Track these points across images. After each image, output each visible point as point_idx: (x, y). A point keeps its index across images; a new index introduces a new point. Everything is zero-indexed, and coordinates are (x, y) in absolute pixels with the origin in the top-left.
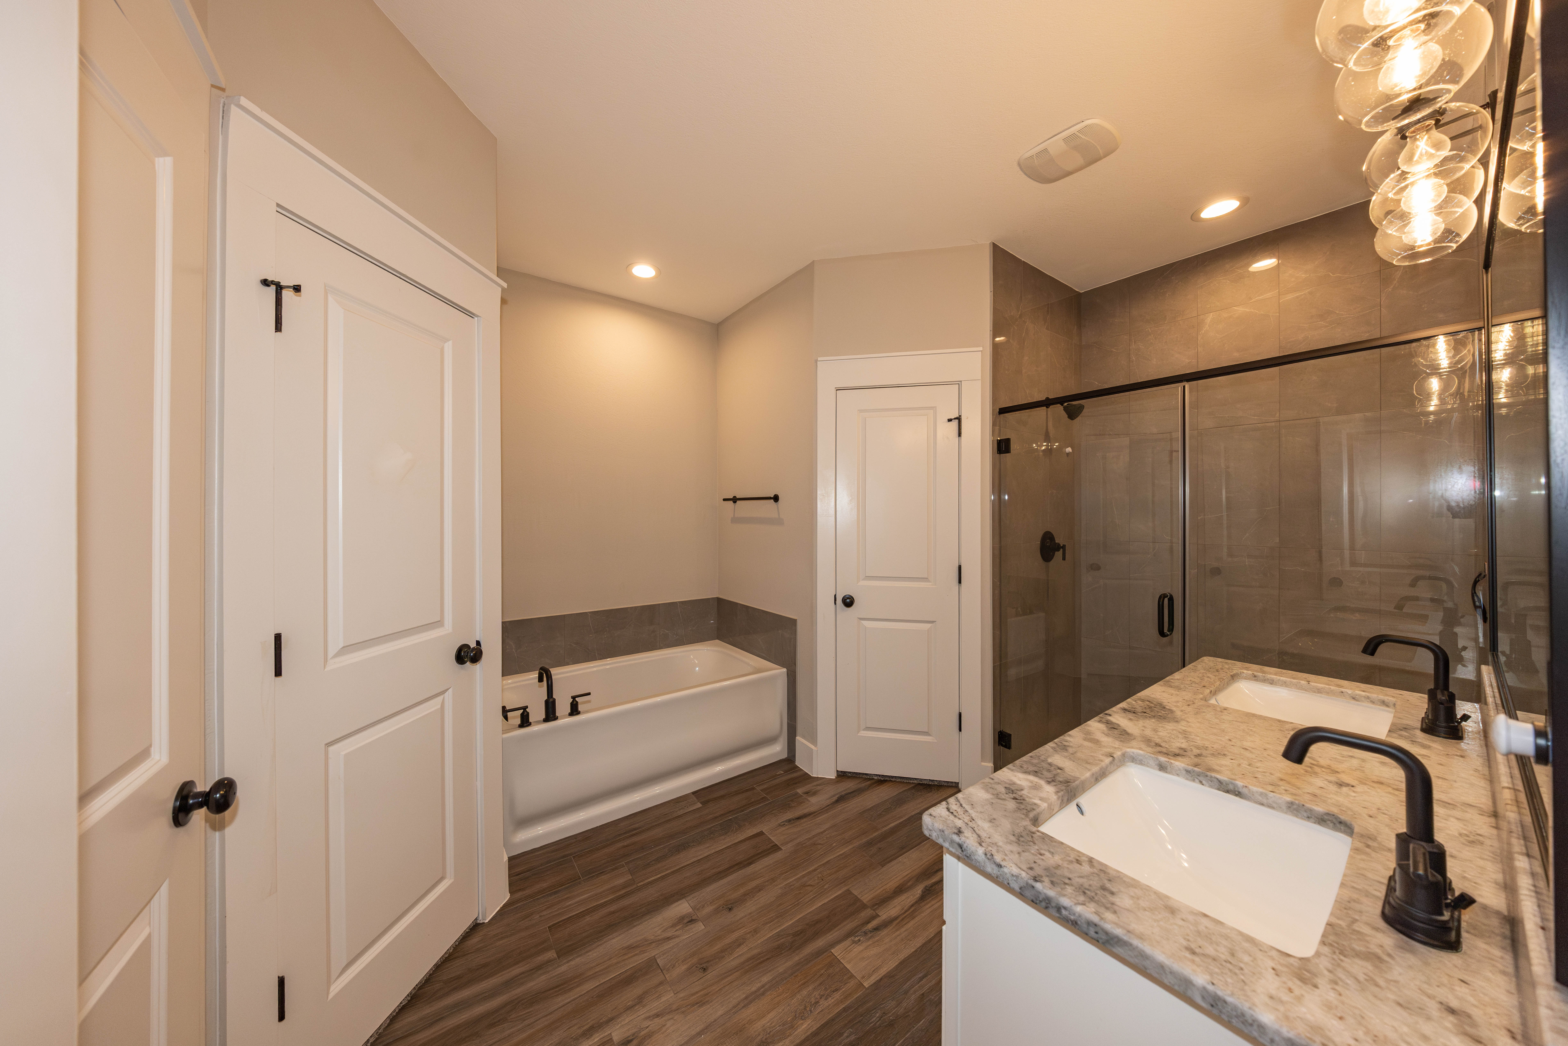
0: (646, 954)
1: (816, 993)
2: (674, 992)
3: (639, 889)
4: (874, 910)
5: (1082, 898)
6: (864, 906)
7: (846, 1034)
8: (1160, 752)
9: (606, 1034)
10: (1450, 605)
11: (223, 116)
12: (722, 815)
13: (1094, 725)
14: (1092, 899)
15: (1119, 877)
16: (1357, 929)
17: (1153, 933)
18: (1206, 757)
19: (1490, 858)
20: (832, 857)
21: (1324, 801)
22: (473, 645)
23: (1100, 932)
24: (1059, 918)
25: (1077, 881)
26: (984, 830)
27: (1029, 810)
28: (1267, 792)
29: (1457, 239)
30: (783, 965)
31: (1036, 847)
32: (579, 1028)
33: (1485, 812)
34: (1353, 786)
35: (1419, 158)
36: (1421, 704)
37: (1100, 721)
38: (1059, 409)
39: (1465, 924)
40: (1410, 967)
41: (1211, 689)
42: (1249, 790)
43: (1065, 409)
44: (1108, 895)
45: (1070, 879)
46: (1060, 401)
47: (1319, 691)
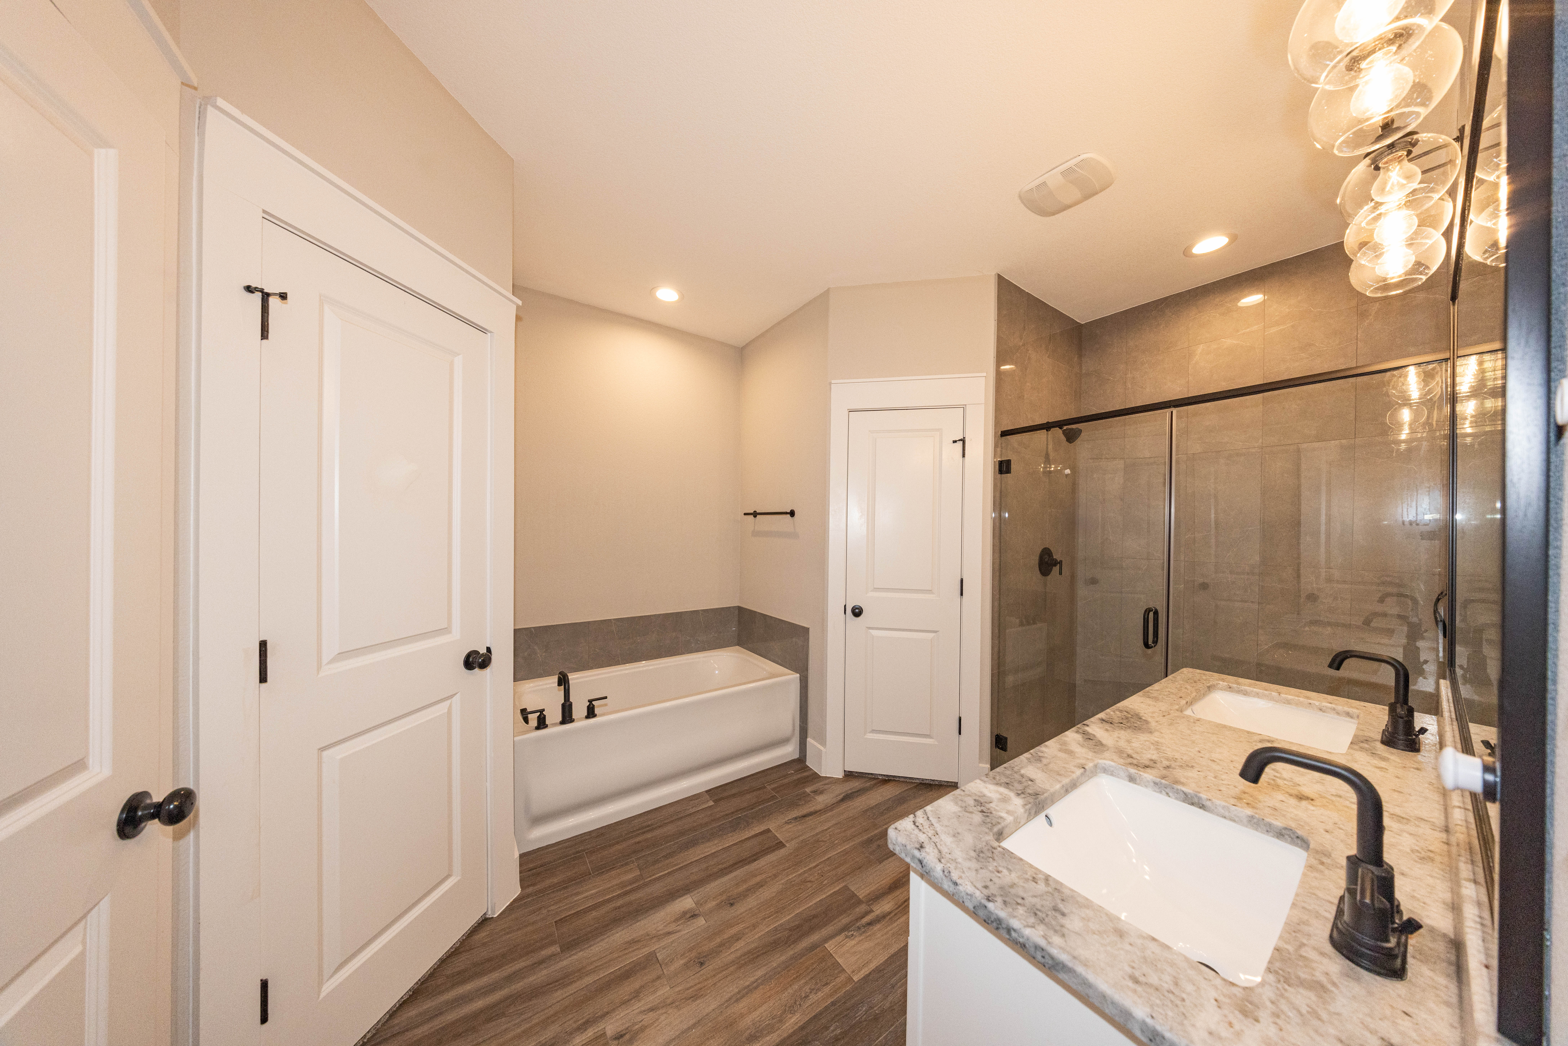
0: (647, 949)
1: (807, 989)
2: (670, 986)
3: (646, 885)
4: (868, 906)
5: (1032, 920)
6: (859, 902)
7: (832, 1028)
8: (1130, 764)
9: (600, 1028)
10: (1415, 620)
11: (199, 117)
12: (733, 813)
13: (1071, 736)
14: (1042, 921)
15: (1072, 897)
16: (1304, 954)
17: (1098, 959)
18: (1175, 768)
19: (1438, 876)
20: (834, 853)
21: (1284, 816)
22: (483, 651)
23: (1047, 957)
24: (1009, 939)
25: (1030, 900)
26: (945, 845)
27: (994, 824)
28: (1228, 805)
29: (1426, 271)
30: (778, 959)
31: (995, 864)
32: (575, 1022)
33: (1437, 827)
34: (1312, 800)
35: (1392, 188)
36: (1381, 716)
37: (1077, 732)
38: (1058, 432)
39: (1412, 948)
40: (1354, 997)
41: (1187, 700)
42: (1213, 803)
43: (1064, 432)
44: (1059, 917)
45: (1023, 899)
46: (1059, 424)
47: (1288, 702)
